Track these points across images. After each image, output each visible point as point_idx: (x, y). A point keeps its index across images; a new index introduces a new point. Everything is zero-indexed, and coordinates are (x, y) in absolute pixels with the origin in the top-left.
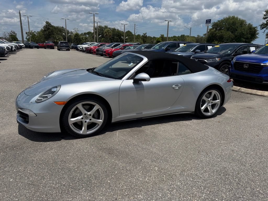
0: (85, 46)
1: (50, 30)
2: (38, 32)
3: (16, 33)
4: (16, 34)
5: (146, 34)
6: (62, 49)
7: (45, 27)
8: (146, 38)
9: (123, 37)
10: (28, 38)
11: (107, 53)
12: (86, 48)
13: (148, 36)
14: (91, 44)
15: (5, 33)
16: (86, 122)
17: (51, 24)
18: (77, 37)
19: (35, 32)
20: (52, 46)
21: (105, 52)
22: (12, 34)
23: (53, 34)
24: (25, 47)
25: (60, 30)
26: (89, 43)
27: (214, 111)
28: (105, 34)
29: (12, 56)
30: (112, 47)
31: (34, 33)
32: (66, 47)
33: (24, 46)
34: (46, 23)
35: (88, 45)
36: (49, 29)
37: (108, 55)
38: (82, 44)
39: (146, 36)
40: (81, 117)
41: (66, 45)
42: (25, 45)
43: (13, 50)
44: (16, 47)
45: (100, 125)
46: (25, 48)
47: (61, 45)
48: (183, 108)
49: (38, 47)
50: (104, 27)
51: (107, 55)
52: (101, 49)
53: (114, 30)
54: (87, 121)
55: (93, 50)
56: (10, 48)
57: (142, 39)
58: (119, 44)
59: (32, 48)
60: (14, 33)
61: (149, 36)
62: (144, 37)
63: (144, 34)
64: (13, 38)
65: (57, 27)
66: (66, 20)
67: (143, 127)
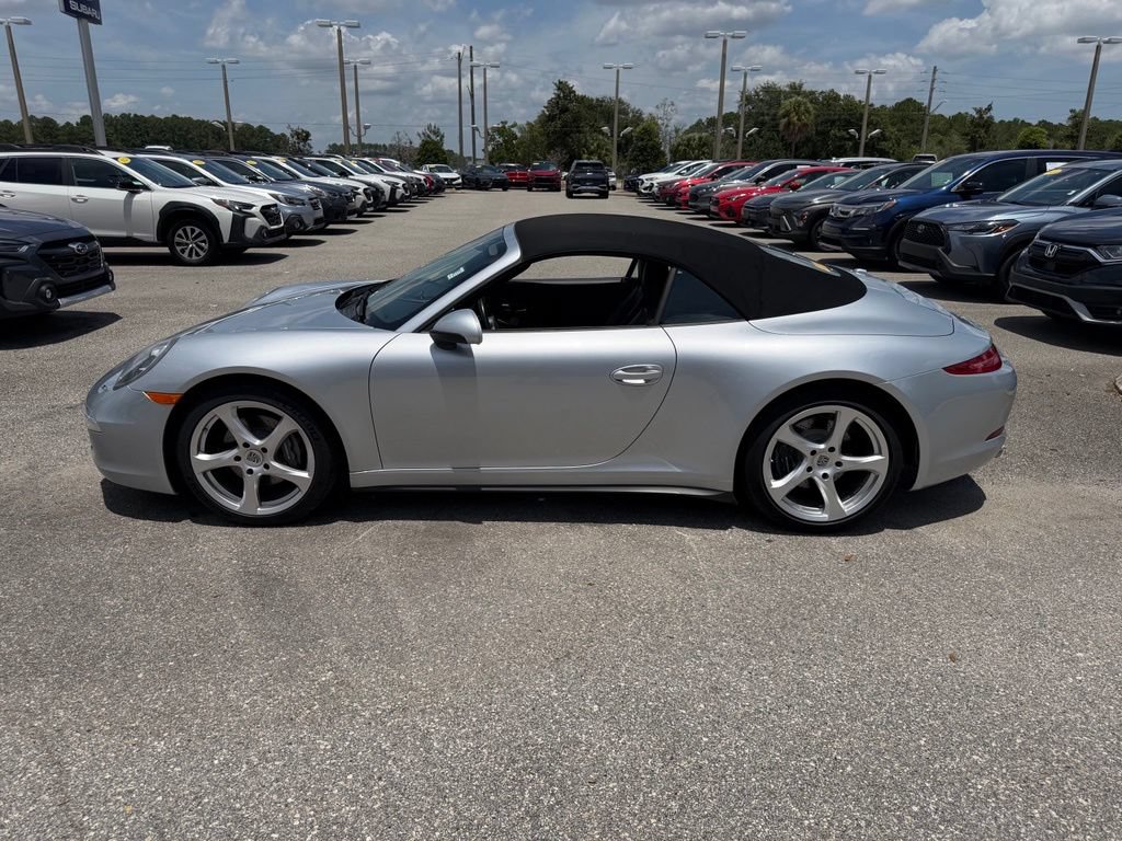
0: (661, 177)
1: (568, 117)
2: (528, 124)
3: (442, 131)
4: (443, 136)
5: (989, 108)
6: (579, 192)
7: (554, 104)
8: (986, 132)
9: (859, 131)
10: (490, 148)
11: (721, 209)
12: (663, 186)
13: (997, 120)
14: (688, 169)
15: (398, 133)
16: (250, 472)
17: (574, 92)
18: (644, 143)
19: (515, 125)
20: (553, 181)
21: (717, 203)
22: (429, 136)
23: (579, 132)
24: (463, 183)
25: (604, 111)
26: (683, 162)
27: (849, 507)
28: (784, 121)
29: (390, 219)
30: (758, 181)
31: (514, 129)
32: (595, 181)
33: (460, 181)
34: (559, 89)
35: (679, 174)
36: (564, 110)
37: (728, 213)
38: (663, 168)
39: (991, 118)
40: (234, 452)
41: (598, 176)
42: (463, 177)
43: (398, 196)
44: (409, 184)
45: (304, 489)
46: (463, 188)
47: (579, 176)
48: (679, 471)
49: (504, 185)
50: (787, 89)
51: (723, 215)
52: (707, 189)
53: (832, 97)
54: (254, 469)
55: (681, 195)
56: (383, 193)
57: (967, 135)
58: (794, 166)
59: (487, 190)
60: (436, 133)
61: (1002, 122)
62: (976, 126)
63: (979, 111)
64: (431, 152)
65: (598, 100)
66: (618, 71)
67: (486, 523)
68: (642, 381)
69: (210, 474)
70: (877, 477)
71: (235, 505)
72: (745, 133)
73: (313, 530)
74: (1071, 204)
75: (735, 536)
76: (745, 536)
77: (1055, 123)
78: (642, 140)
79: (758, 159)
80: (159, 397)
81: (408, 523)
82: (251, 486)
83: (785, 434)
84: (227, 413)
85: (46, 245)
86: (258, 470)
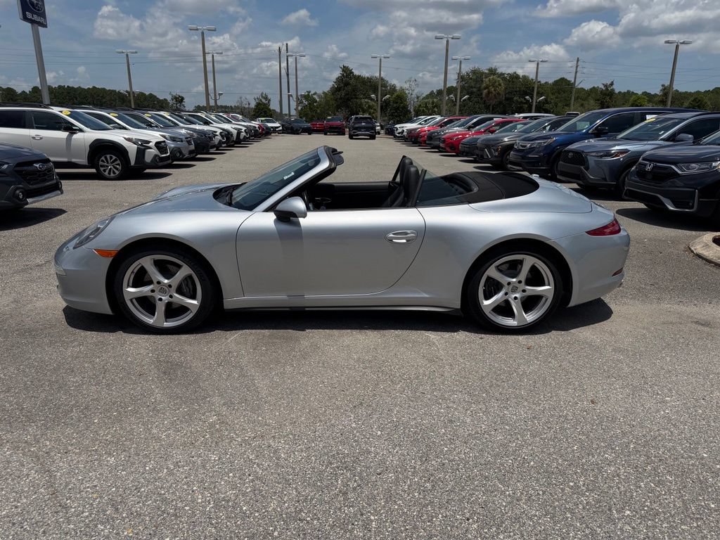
0: (409, 126)
1: (350, 88)
2: (324, 93)
3: (269, 97)
4: (270, 100)
5: (612, 84)
6: (357, 135)
7: (339, 80)
8: (610, 99)
9: (532, 98)
10: (300, 108)
11: (447, 145)
12: (410, 131)
13: (617, 91)
14: (426, 121)
15: (241, 98)
16: (160, 299)
17: (353, 73)
18: (398, 105)
19: (315, 94)
20: (340, 128)
21: (444, 141)
22: (261, 100)
23: (357, 98)
24: (283, 129)
25: (372, 85)
26: (422, 117)
27: (530, 318)
28: (486, 91)
29: (237, 152)
30: (469, 128)
31: (315, 96)
32: (367, 129)
33: (281, 128)
34: (343, 71)
35: (420, 124)
36: (347, 84)
37: (451, 148)
38: (410, 120)
39: (613, 90)
40: (151, 287)
41: (371, 125)
42: (283, 126)
43: (242, 137)
44: (248, 130)
45: (194, 311)
46: (283, 133)
47: (357, 126)
48: (426, 296)
49: (309, 131)
50: (487, 71)
51: (448, 149)
52: (438, 133)
53: (515, 77)
54: (163, 298)
55: (422, 137)
56: (232, 135)
57: (598, 100)
58: (492, 119)
59: (298, 134)
60: (266, 98)
61: (620, 92)
62: (605, 94)
63: (605, 86)
64: (262, 110)
65: (368, 78)
66: (380, 60)
67: (307, 331)
68: (405, 241)
69: (134, 301)
70: (547, 300)
71: (150, 321)
72: (460, 99)
73: (199, 336)
74: (661, 140)
75: (461, 336)
76: (466, 336)
77: (653, 93)
78: (397, 103)
79: (469, 115)
80: (103, 253)
81: (258, 331)
82: (160, 308)
83: (492, 272)
84: (147, 262)
85: (19, 165)
86: (165, 298)
